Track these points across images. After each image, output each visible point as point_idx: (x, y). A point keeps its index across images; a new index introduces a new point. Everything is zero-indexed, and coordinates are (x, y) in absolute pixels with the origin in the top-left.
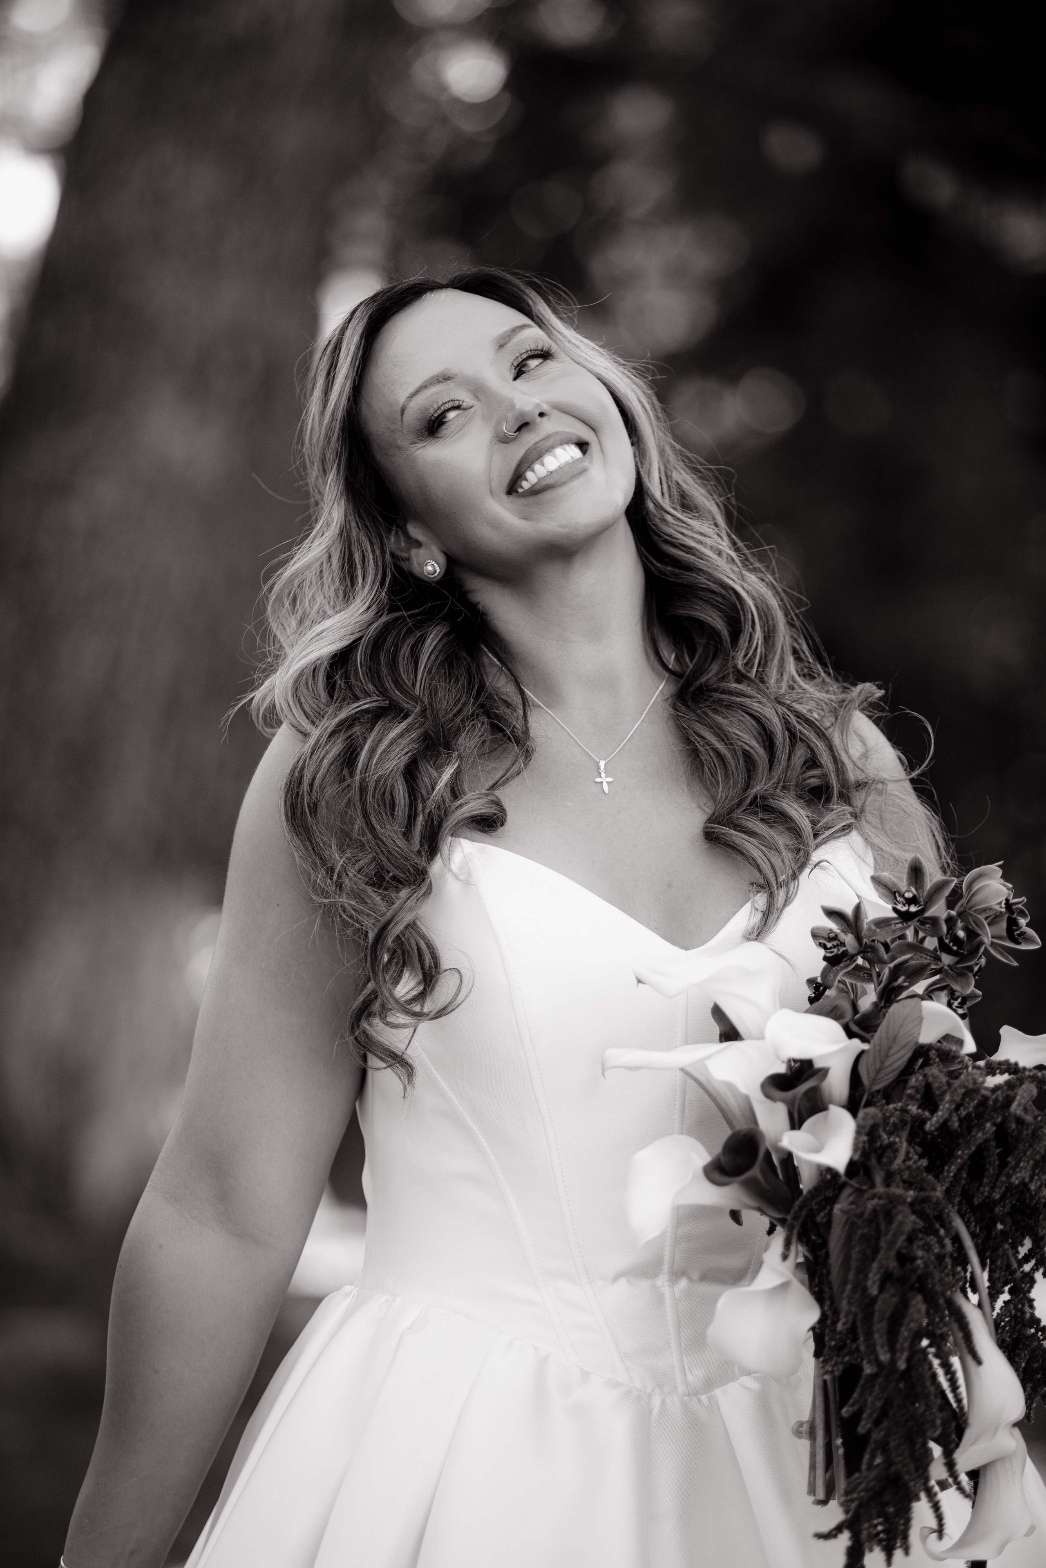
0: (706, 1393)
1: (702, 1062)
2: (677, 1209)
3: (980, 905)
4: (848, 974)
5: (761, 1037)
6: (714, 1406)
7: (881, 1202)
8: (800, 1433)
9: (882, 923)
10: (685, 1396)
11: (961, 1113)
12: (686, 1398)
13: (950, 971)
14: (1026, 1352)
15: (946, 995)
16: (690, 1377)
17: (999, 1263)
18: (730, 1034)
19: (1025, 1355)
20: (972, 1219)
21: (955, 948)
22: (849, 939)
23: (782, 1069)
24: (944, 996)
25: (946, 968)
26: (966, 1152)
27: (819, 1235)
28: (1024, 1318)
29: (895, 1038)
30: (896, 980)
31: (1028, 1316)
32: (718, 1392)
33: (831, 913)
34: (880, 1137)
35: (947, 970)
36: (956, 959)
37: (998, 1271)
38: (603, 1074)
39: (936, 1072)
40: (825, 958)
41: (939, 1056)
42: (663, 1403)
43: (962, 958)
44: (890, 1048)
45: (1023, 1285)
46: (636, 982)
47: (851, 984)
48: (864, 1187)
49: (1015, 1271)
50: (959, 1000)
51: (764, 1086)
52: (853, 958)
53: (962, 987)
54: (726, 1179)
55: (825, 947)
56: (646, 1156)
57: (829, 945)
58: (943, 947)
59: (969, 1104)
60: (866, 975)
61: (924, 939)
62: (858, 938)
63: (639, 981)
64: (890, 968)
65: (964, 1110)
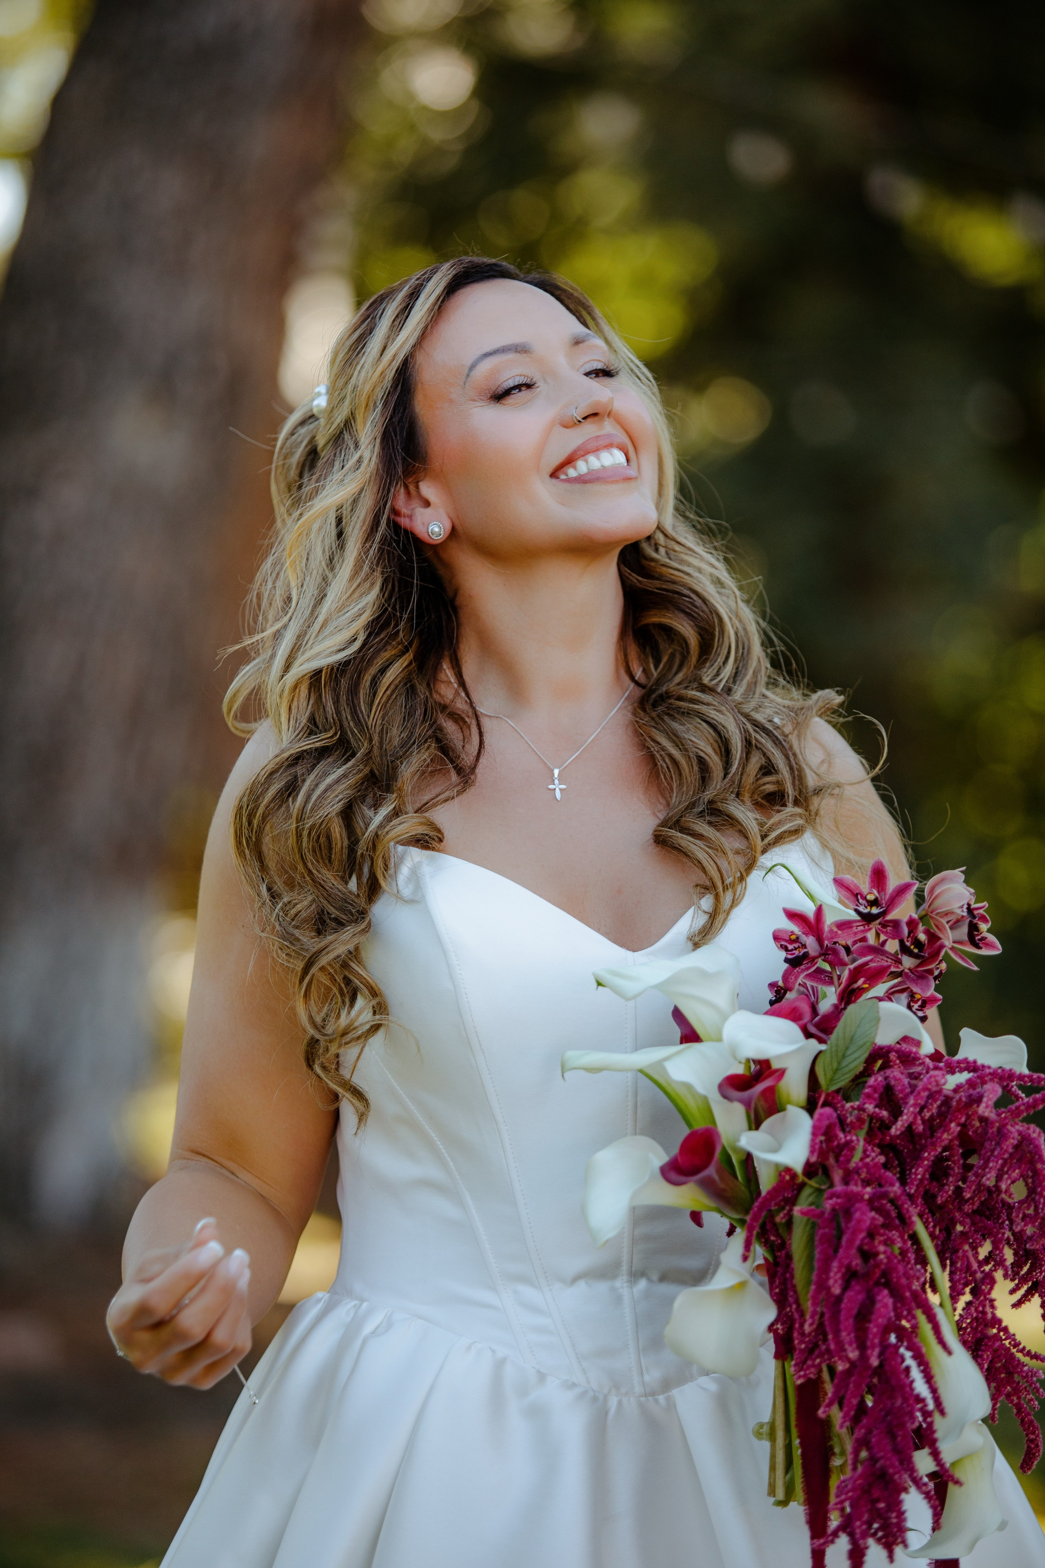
0: (663, 1392)
1: (660, 1064)
2: (633, 1209)
3: (941, 908)
4: (809, 976)
5: (719, 1039)
6: (671, 1406)
7: (839, 1201)
8: (761, 1434)
9: (844, 925)
10: (642, 1396)
11: (925, 1115)
12: (643, 1399)
13: (910, 974)
14: (989, 1353)
15: (906, 997)
16: (647, 1378)
17: (959, 1265)
18: (690, 1036)
19: (988, 1356)
20: (930, 1220)
21: (916, 951)
22: (810, 942)
23: (740, 1070)
24: (904, 998)
25: (907, 971)
26: (932, 1153)
27: (778, 1235)
28: (986, 1318)
29: (852, 1039)
30: (856, 982)
31: (989, 1316)
32: (675, 1392)
33: (792, 915)
34: (836, 1136)
35: (907, 973)
36: (918, 961)
37: (958, 1273)
38: (563, 1076)
39: (897, 1074)
40: (786, 960)
41: (899, 1058)
42: (620, 1403)
43: (924, 961)
44: (847, 1048)
45: (983, 1287)
46: (595, 984)
47: (812, 987)
48: (823, 1187)
49: (975, 1272)
50: (920, 1003)
51: (720, 1087)
52: (813, 960)
53: (922, 989)
54: (683, 1179)
55: (786, 949)
56: (605, 1157)
57: (790, 947)
58: (904, 949)
59: (931, 1104)
60: (827, 978)
61: (884, 942)
62: (820, 940)
63: (599, 984)
64: (850, 969)
65: (928, 1112)
